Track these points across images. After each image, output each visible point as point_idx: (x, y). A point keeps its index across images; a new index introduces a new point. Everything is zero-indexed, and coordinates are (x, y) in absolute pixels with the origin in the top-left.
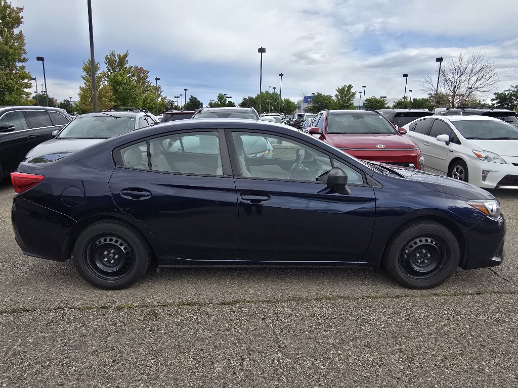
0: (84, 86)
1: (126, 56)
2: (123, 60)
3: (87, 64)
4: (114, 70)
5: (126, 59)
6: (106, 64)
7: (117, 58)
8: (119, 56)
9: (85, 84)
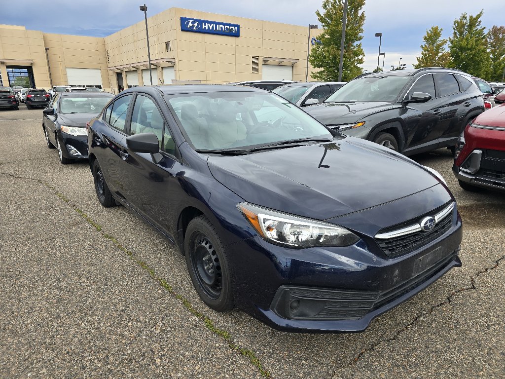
0: (421, 56)
1: (479, 16)
2: (474, 21)
3: (430, 32)
4: (461, 33)
5: (479, 20)
6: (454, 29)
7: (468, 21)
8: (471, 17)
9: (423, 54)
